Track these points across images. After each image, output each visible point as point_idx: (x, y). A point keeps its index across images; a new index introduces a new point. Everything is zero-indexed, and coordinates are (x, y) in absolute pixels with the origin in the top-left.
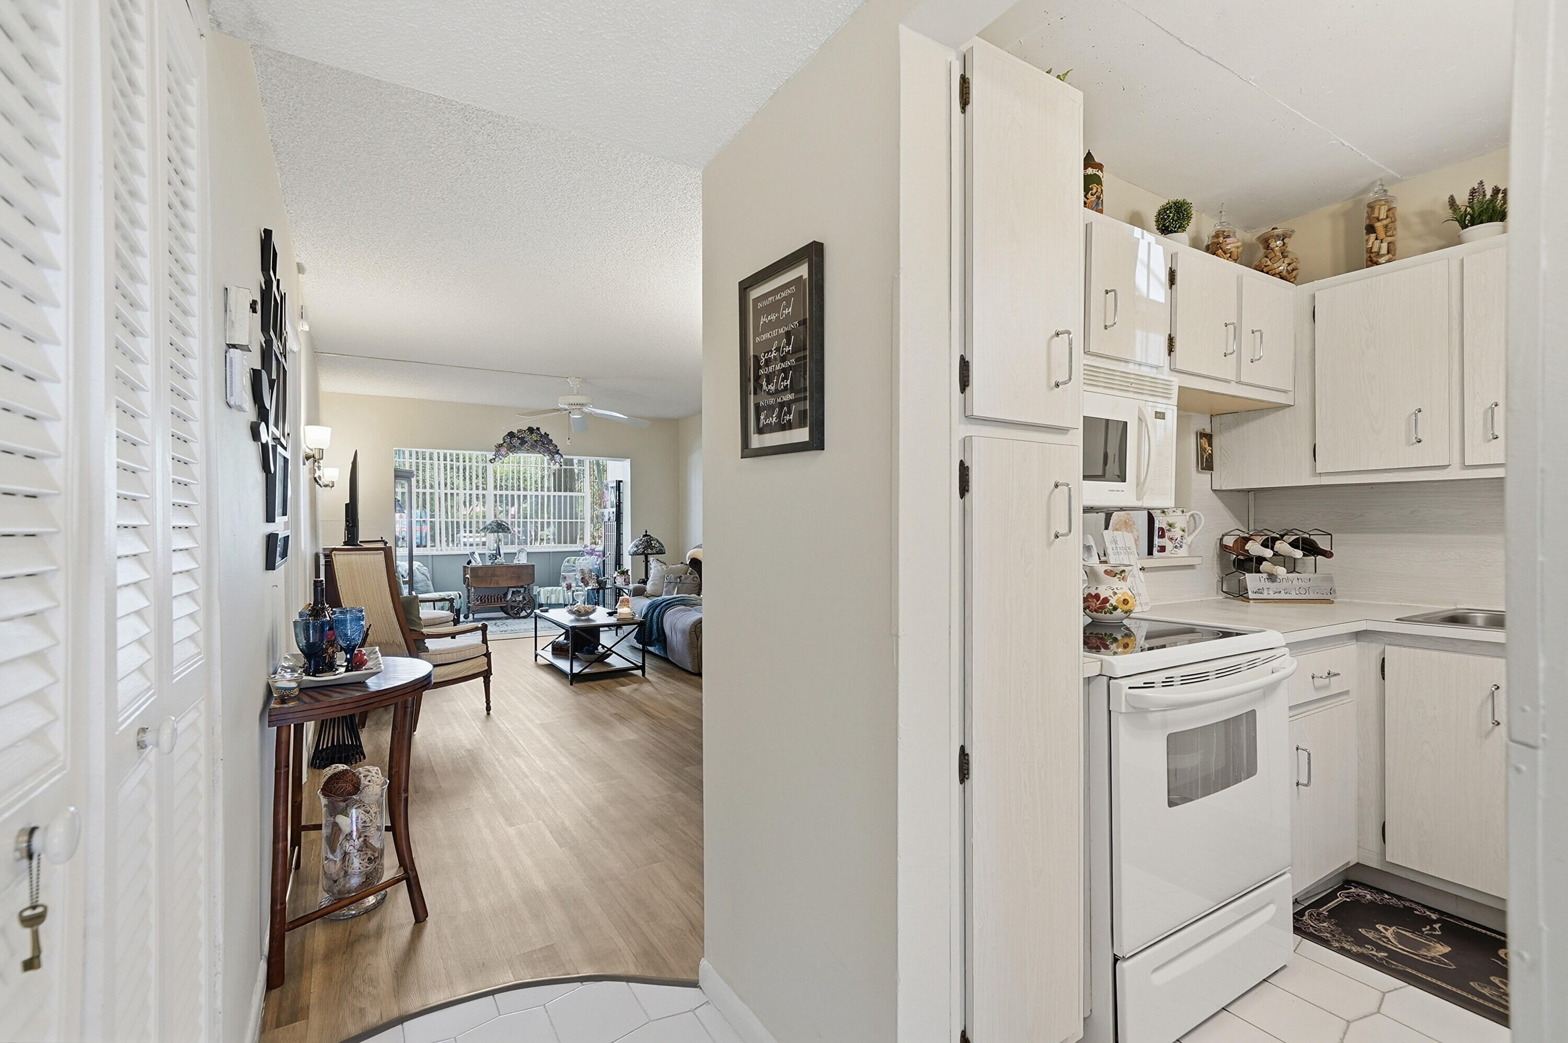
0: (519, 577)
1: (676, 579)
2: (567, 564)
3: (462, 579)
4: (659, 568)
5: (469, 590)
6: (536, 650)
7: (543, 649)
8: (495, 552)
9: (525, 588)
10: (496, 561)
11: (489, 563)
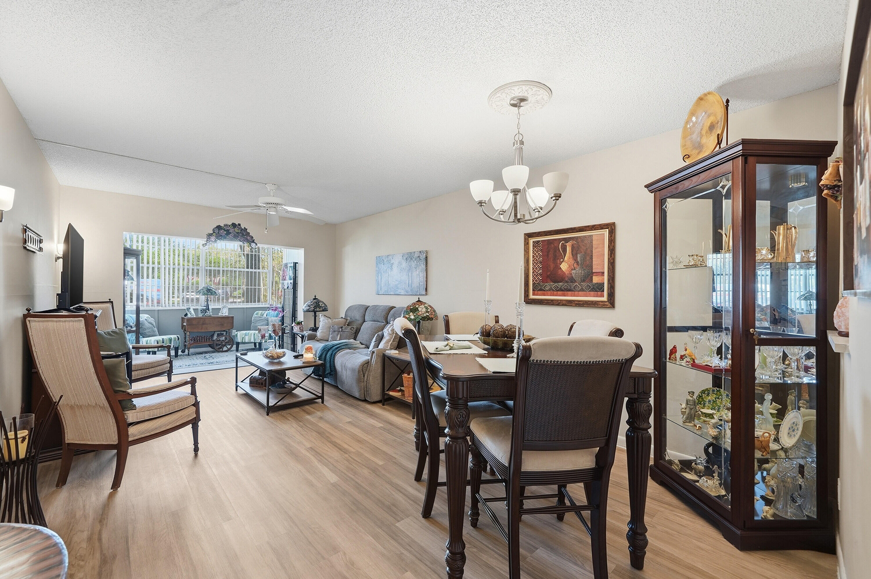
0: (222, 325)
1: (339, 328)
2: (256, 316)
3: (181, 326)
4: (326, 321)
5: (185, 334)
6: (237, 382)
7: (242, 382)
8: (205, 308)
9: (227, 331)
10: (206, 314)
11: (200, 315)
